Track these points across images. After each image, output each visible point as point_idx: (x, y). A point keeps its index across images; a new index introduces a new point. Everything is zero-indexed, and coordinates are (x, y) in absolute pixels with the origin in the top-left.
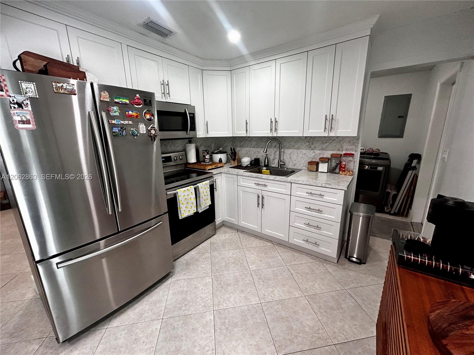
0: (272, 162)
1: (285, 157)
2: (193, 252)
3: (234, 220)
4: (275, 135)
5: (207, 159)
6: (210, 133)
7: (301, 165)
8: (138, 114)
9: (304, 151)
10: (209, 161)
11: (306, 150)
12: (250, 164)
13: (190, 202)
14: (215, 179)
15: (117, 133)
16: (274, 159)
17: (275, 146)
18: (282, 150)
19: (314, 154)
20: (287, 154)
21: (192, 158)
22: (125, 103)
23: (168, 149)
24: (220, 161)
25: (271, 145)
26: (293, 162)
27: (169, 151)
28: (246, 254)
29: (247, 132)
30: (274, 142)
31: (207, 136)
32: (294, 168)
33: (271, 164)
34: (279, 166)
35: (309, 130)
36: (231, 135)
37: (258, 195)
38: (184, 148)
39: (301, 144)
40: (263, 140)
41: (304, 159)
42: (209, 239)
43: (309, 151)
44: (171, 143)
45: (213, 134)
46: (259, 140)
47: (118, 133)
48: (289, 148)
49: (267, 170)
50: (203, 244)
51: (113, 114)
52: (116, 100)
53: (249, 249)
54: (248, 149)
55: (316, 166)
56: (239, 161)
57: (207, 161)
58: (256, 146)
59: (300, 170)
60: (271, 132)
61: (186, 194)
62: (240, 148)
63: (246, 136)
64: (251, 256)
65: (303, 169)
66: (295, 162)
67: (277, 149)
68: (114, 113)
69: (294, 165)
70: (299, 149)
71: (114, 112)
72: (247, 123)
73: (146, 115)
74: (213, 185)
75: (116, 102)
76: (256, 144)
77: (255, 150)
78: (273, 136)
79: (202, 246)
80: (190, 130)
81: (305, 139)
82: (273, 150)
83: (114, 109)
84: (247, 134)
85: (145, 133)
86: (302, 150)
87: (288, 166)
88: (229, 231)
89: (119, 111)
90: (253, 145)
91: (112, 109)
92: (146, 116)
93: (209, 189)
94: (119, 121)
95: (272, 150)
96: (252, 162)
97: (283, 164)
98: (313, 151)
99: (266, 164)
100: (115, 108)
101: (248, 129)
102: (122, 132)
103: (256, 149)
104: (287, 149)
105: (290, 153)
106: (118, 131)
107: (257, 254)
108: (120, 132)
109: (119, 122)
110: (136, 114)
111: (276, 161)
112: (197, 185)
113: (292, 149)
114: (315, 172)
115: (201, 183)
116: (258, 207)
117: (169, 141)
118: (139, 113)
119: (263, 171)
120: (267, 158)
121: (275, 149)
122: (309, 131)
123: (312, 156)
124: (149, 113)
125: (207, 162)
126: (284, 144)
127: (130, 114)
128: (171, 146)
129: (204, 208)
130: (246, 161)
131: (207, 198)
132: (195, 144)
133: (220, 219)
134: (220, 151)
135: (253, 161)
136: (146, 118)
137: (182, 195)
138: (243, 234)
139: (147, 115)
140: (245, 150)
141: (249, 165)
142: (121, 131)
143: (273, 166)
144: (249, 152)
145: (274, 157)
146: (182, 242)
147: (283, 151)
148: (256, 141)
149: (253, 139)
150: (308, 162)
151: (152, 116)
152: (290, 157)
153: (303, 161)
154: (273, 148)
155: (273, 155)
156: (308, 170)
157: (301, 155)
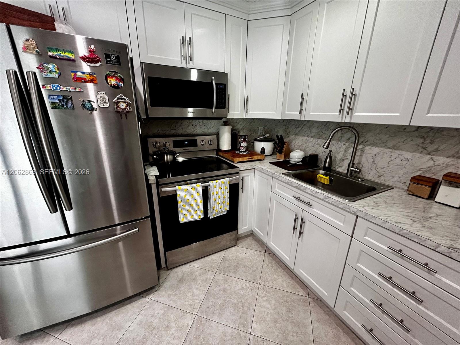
0: (339, 164)
1: (364, 159)
2: (196, 264)
3: (263, 235)
4: (348, 120)
5: (242, 147)
6: (250, 112)
7: (394, 180)
8: (93, 76)
9: (408, 155)
10: (245, 150)
11: (414, 152)
12: (301, 161)
13: (195, 204)
14: (243, 177)
15: (57, 105)
16: (343, 160)
17: (349, 139)
18: (360, 147)
19: (431, 163)
20: (369, 155)
21: (226, 144)
22: (67, 58)
23: (196, 131)
24: (263, 151)
25: (342, 137)
26: (378, 170)
27: (198, 132)
28: (260, 296)
29: (300, 113)
30: (347, 132)
31: (246, 116)
32: (377, 181)
33: (337, 167)
34: (349, 174)
35: (428, 113)
36: (279, 117)
37: (296, 216)
38: (218, 131)
39: (403, 140)
40: (330, 126)
41: (404, 169)
42: (225, 251)
43: (418, 155)
44: (201, 124)
45: (254, 114)
46: (324, 127)
47: (59, 105)
48: (375, 144)
49: (325, 175)
50: (213, 257)
51: (46, 75)
52: (50, 54)
53: (267, 288)
54: (305, 138)
55: (430, 189)
56: (287, 155)
57: (242, 150)
58: (317, 135)
59: (389, 188)
60: (340, 114)
61: (189, 193)
62: (294, 136)
63: (299, 119)
64: (265, 304)
65: (397, 188)
66: (381, 171)
67: (351, 144)
68: (48, 74)
69: (379, 177)
70: (395, 149)
71: (48, 71)
72: (303, 99)
73: (109, 79)
74: (237, 184)
75: (50, 56)
76: (318, 133)
77: (314, 141)
78: (343, 121)
79: (212, 259)
80: (216, 108)
81: (414, 131)
82: (344, 145)
83: (50, 68)
84: (301, 116)
85: (108, 106)
86: (403, 153)
87: (367, 175)
88: (256, 246)
89: (58, 71)
90: (313, 134)
91: (46, 67)
92: (109, 81)
93: (228, 190)
94: (58, 86)
95: (342, 145)
96: (305, 159)
97: (355, 171)
98: (429, 156)
99: (327, 166)
100: (51, 66)
101: (303, 108)
102: (66, 104)
103: (317, 140)
104: (370, 147)
105: (376, 153)
106: (58, 101)
107: (274, 305)
108: (63, 103)
109: (58, 88)
110: (89, 78)
111: (346, 163)
112: (208, 183)
113: (381, 147)
114: (426, 201)
115: (215, 182)
116: (293, 233)
117: (199, 121)
118: (95, 76)
119: (318, 175)
120: (331, 157)
121: (347, 144)
122: (429, 115)
123: (425, 166)
124: (116, 77)
125: (243, 152)
126: (367, 136)
127: (77, 76)
128: (202, 127)
129: (217, 214)
130: (296, 156)
131: (223, 202)
132: (231, 126)
133: (247, 227)
134: (266, 138)
135: (308, 157)
136: (110, 83)
137: (183, 195)
138: (271, 258)
139: (112, 80)
140: (301, 139)
141: (300, 163)
142: (63, 101)
143: (340, 170)
144: (306, 143)
145: (344, 155)
146: (183, 249)
147: (363, 148)
148: (318, 127)
149: (313, 124)
150: (412, 178)
151: (120, 81)
152: (373, 162)
153: (401, 173)
154: (344, 141)
155: (343, 152)
156: (408, 192)
157: (398, 161)
